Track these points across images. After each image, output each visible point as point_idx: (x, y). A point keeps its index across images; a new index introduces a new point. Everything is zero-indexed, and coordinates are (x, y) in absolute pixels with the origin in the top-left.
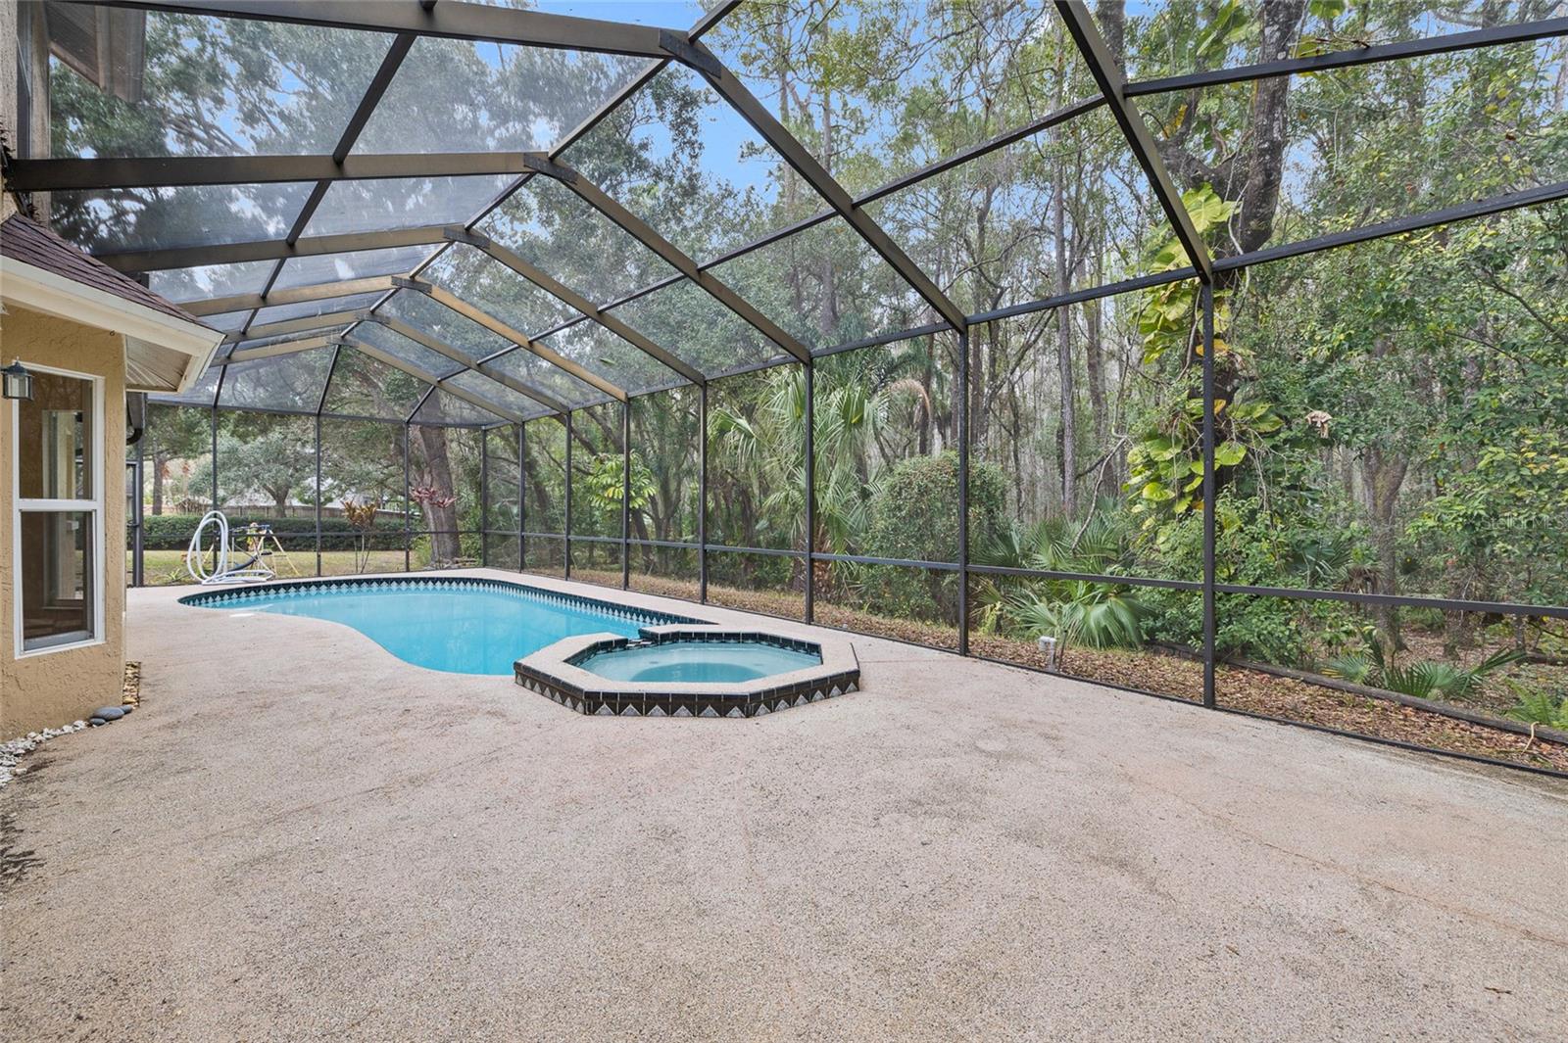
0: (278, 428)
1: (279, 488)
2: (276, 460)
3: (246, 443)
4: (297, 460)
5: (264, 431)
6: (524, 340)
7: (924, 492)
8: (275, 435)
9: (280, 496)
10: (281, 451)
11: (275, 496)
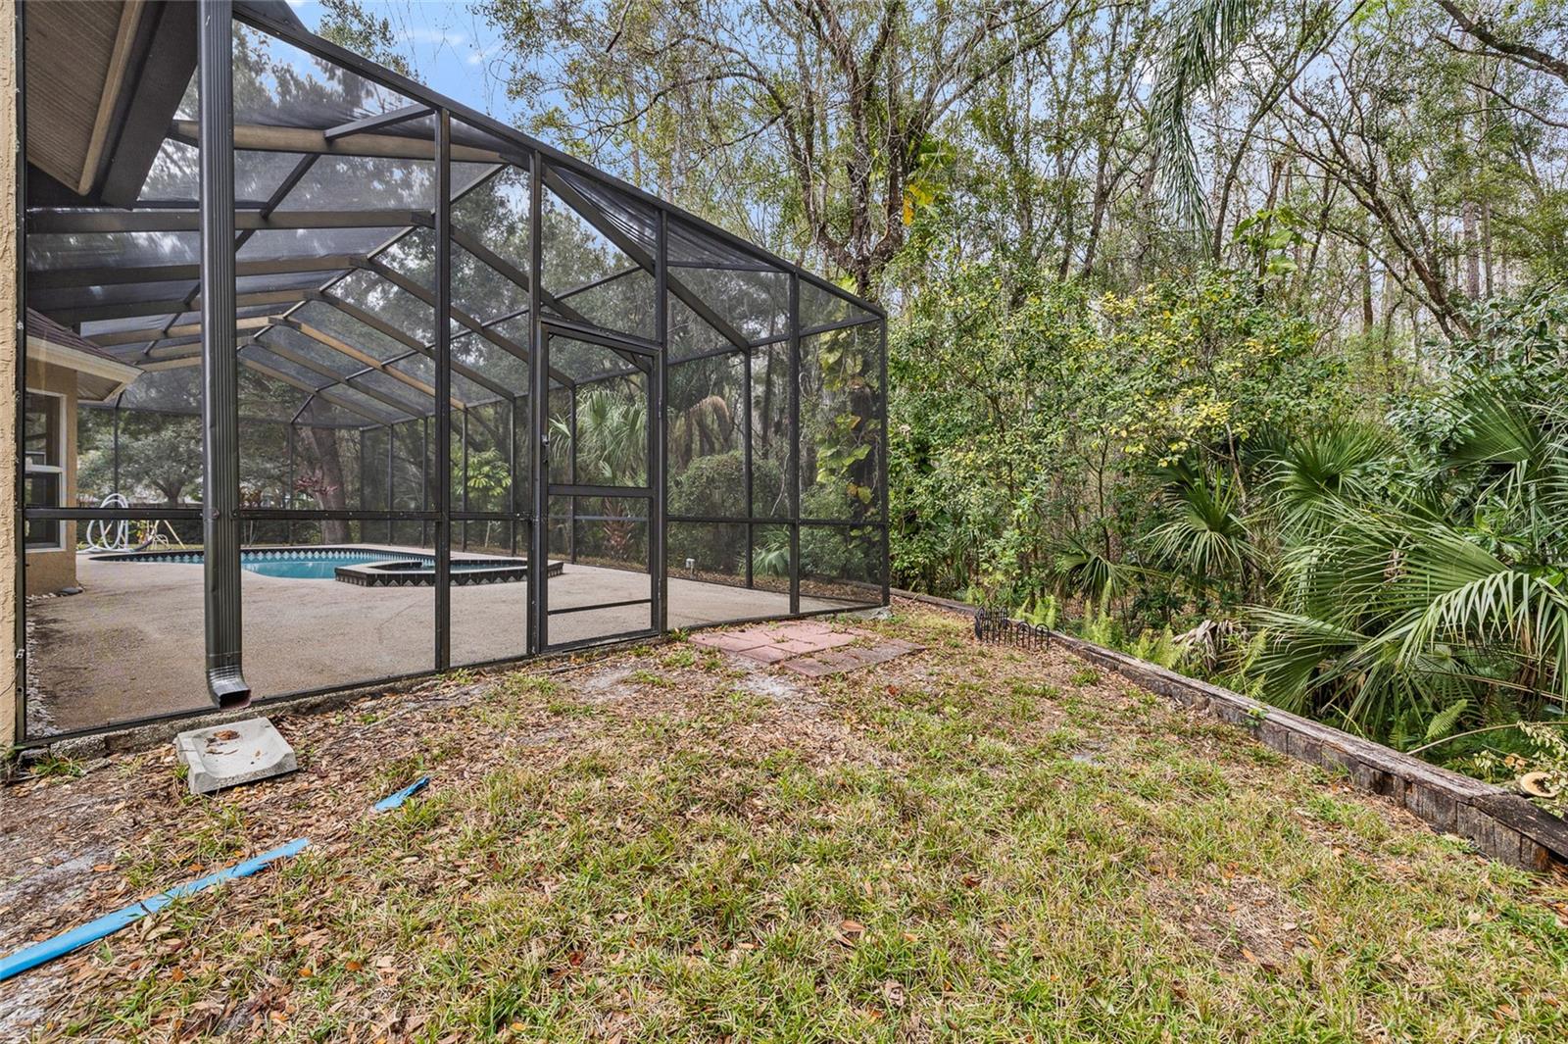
0: (171, 427)
1: (171, 484)
2: (169, 457)
3: (138, 440)
4: (190, 458)
5: (157, 430)
6: (378, 365)
7: (711, 481)
8: (168, 433)
9: (171, 491)
10: (174, 448)
11: (167, 493)
